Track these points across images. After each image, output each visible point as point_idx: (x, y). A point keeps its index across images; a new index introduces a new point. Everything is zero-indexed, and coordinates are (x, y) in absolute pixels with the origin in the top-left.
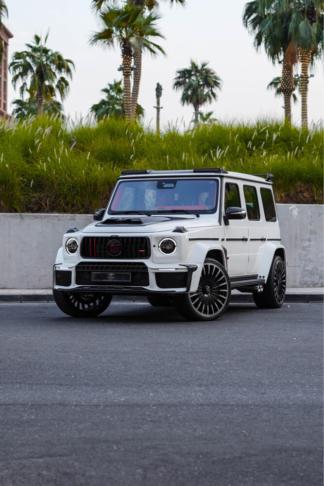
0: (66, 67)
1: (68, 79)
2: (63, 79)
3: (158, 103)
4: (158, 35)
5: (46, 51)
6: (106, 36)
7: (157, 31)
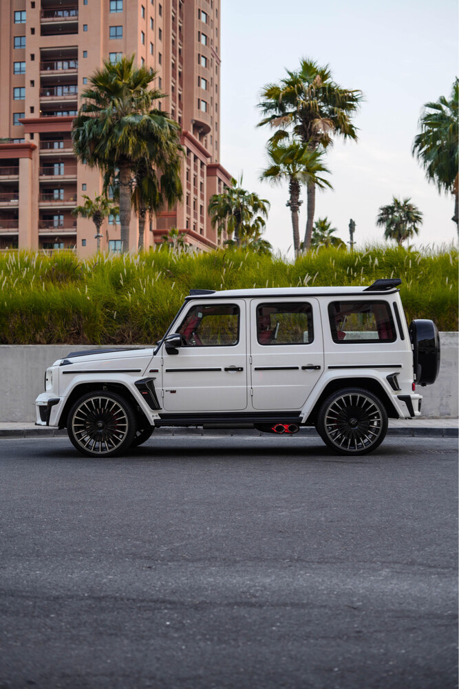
0: (261, 206)
1: (264, 219)
2: (259, 219)
3: (352, 238)
4: (324, 170)
5: (242, 193)
6: (273, 172)
7: (323, 167)
